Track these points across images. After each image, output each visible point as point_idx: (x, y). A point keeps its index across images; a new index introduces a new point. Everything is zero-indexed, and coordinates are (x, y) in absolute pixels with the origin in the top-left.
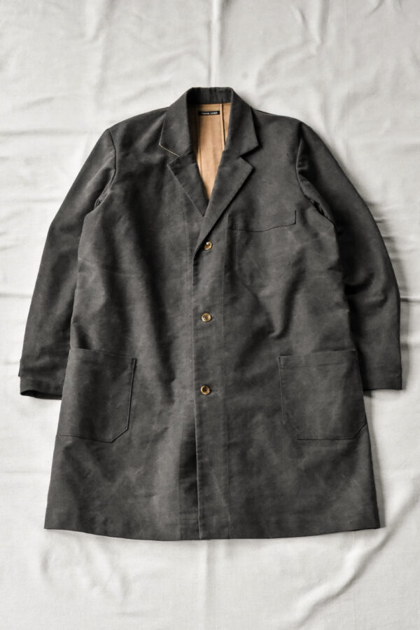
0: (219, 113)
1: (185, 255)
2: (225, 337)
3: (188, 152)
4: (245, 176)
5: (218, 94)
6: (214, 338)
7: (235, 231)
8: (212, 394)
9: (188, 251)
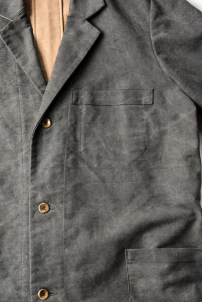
1: (19, 132)
2: (66, 230)
3: (22, 15)
6: (54, 231)
8: (52, 298)
9: (23, 129)
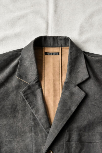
0: (58, 54)
3: (36, 81)
4: (80, 100)
5: (59, 41)
7: (72, 143)
